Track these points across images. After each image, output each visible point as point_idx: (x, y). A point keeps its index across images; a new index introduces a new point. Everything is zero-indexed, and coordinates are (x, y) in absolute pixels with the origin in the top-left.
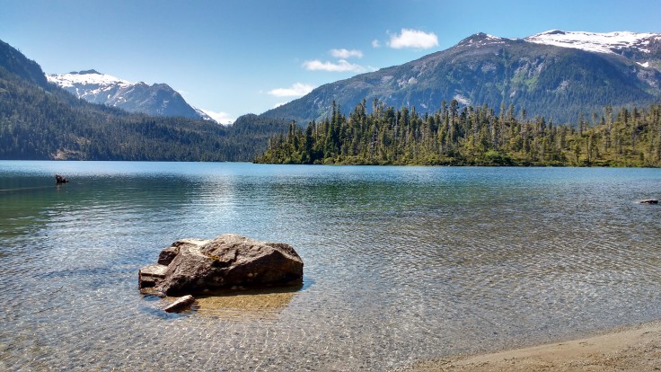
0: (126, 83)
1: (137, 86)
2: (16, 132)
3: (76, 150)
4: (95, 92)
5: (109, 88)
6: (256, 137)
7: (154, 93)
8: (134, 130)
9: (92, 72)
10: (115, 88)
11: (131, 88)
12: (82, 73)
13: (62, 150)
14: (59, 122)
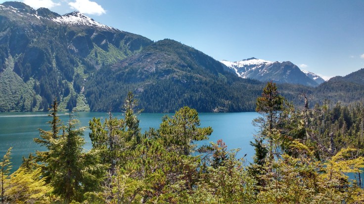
0: (269, 62)
1: (274, 64)
2: (199, 100)
3: (224, 107)
4: (253, 69)
5: (260, 66)
6: (329, 95)
7: (283, 67)
8: (257, 94)
9: (253, 58)
10: (263, 65)
11: (271, 65)
12: (248, 59)
13: (217, 107)
14: (218, 94)
